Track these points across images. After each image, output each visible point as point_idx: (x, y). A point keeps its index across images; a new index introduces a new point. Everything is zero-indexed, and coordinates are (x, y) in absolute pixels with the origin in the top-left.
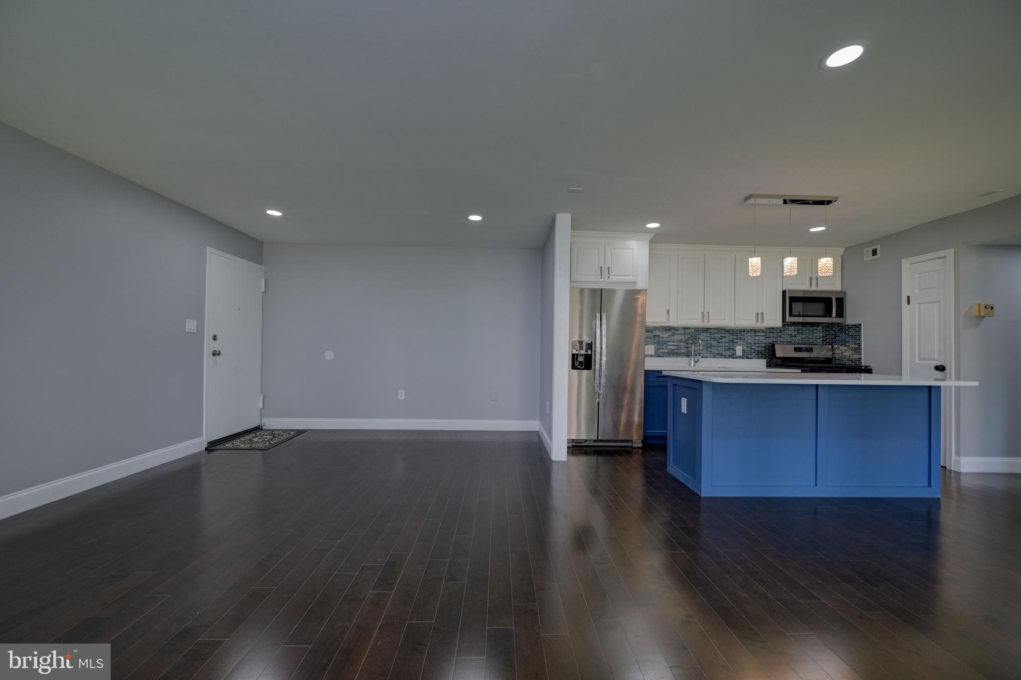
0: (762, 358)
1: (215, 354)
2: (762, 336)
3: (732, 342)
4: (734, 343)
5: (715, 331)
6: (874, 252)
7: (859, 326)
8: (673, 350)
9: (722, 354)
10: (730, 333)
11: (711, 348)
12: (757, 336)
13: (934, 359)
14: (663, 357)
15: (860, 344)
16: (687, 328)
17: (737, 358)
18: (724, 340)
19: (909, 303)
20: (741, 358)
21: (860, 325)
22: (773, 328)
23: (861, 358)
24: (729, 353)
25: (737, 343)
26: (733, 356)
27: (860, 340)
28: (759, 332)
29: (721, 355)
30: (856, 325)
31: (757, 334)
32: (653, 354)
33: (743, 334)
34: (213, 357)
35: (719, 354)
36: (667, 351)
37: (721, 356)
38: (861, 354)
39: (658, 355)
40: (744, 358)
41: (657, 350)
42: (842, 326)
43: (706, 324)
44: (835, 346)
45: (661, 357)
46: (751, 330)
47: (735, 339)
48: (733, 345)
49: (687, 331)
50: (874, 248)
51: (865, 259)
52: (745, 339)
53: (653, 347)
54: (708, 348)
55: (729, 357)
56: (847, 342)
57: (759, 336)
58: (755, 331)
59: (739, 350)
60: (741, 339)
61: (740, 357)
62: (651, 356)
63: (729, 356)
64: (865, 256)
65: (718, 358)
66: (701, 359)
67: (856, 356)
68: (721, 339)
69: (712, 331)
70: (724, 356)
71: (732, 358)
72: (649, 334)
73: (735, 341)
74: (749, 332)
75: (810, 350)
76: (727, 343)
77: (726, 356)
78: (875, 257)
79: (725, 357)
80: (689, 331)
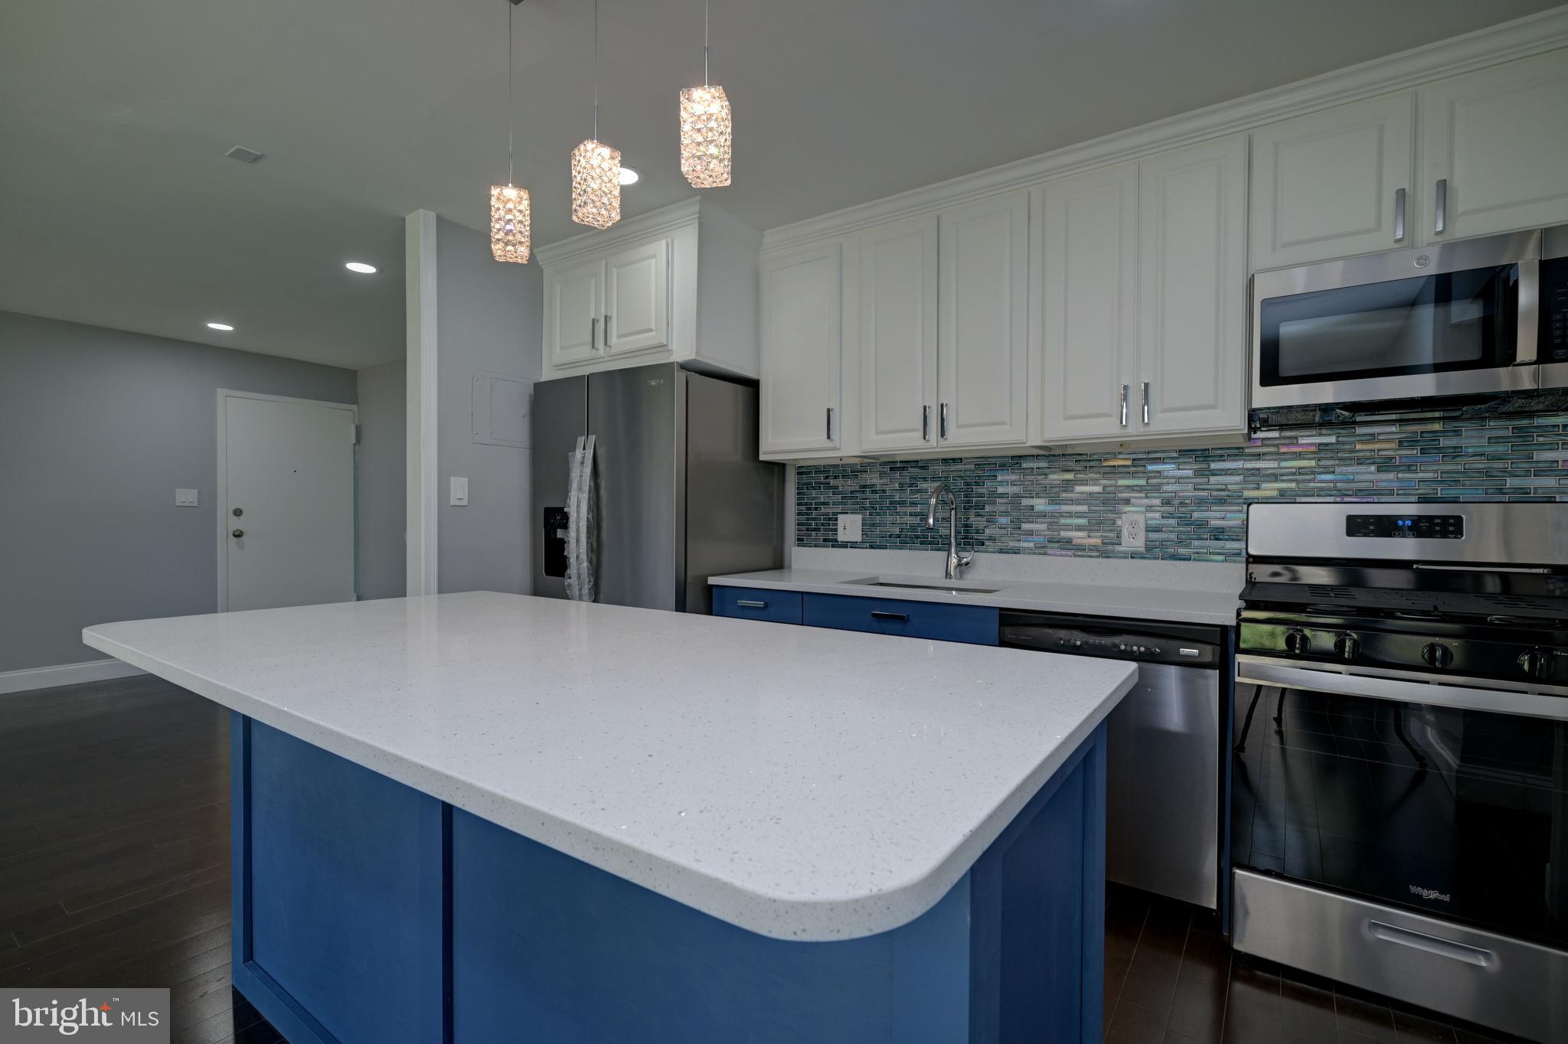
1: (238, 535)
3: (1111, 502)
4: (1115, 502)
8: (913, 528)
9: (1069, 541)
10: (1100, 468)
14: (885, 547)
16: (954, 460)
17: (1124, 557)
20: (1143, 557)
24: (1089, 539)
25: (1129, 501)
26: (1109, 551)
29: (1067, 547)
31: (1213, 466)
32: (859, 539)
33: (1149, 468)
34: (235, 539)
35: (1058, 540)
36: (897, 530)
39: (872, 541)
40: (1155, 558)
41: (867, 527)
45: (880, 547)
47: (1116, 488)
48: (1112, 509)
49: (953, 468)
53: (858, 518)
54: (1020, 521)
55: (1093, 552)
59: (1133, 529)
60: (1142, 488)
61: (1136, 556)
62: (853, 545)
63: (1101, 552)
65: (1054, 553)
70: (1073, 548)
71: (1104, 556)
72: (849, 482)
73: (1119, 495)
74: (1172, 459)
75: (1450, 527)
76: (1085, 502)
77: (1079, 548)
80: (960, 467)
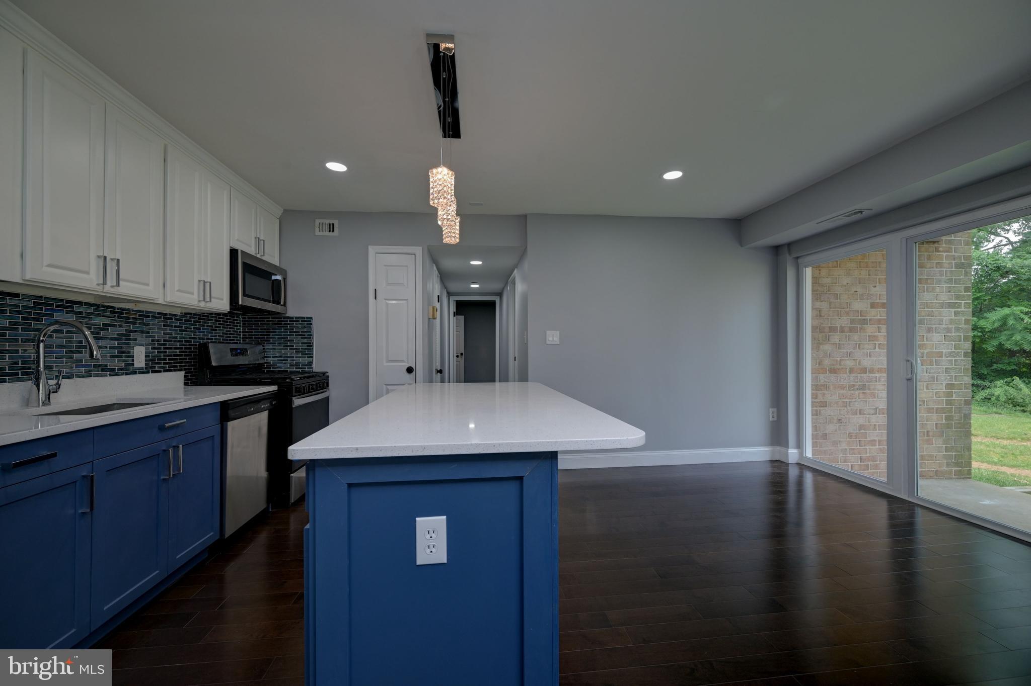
0: (175, 370)
2: (176, 326)
3: (126, 339)
4: (130, 339)
5: (91, 310)
6: (331, 228)
7: (309, 320)
9: (106, 365)
10: (123, 318)
11: (80, 352)
12: (168, 326)
13: (402, 361)
15: (310, 343)
17: (135, 373)
18: (112, 332)
19: (376, 298)
20: (143, 373)
21: (311, 318)
22: (191, 314)
23: (312, 363)
24: (118, 363)
25: (136, 340)
26: (128, 370)
27: (310, 338)
28: (171, 319)
29: (105, 370)
30: (304, 318)
33: (145, 320)
35: (100, 366)
37: (103, 370)
38: (312, 357)
40: (148, 372)
42: (281, 318)
43: (109, 289)
44: (267, 346)
46: (159, 313)
47: (131, 331)
48: (128, 344)
50: (331, 221)
51: (317, 233)
52: (148, 332)
54: (72, 352)
55: (120, 372)
56: (289, 341)
57: (171, 326)
58: (165, 318)
59: (140, 355)
60: (142, 332)
61: (141, 371)
63: (120, 369)
64: (317, 229)
65: (97, 376)
66: (65, 383)
67: (306, 360)
68: (104, 330)
69: (83, 309)
70: (111, 370)
71: (127, 374)
73: (132, 335)
74: (155, 317)
75: (245, 352)
76: (115, 339)
77: (114, 370)
78: (331, 234)
79: (113, 372)
